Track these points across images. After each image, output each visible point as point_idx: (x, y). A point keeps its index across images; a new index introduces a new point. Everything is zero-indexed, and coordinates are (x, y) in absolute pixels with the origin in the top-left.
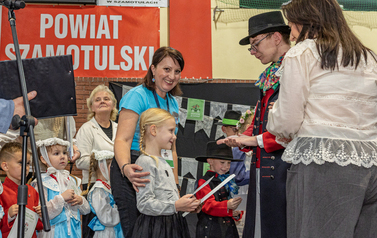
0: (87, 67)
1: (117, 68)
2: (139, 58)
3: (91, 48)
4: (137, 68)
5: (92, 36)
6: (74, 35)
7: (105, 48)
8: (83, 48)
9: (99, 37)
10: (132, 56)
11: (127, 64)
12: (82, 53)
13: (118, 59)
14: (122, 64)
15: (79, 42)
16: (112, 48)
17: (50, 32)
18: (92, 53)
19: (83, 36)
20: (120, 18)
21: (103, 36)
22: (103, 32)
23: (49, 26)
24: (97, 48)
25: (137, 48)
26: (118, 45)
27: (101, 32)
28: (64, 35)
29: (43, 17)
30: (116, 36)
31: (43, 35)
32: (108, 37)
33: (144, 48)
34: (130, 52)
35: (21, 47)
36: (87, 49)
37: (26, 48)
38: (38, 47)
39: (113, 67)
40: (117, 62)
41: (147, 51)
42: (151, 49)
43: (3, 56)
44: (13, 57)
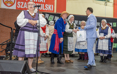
1: (44, 9)
2: (50, 8)
4: (49, 10)
6: (34, 1)
9: (40, 2)
10: (48, 7)
11: (47, 9)
13: (45, 7)
16: (43, 5)
19: (37, 1)
26: (45, 4)
27: (41, 0)
30: (44, 2)
32: (42, 2)
33: (51, 5)
34: (48, 6)
35: (21, 3)
37: (23, 3)
38: (25, 3)
39: (43, 9)
40: (44, 8)
41: (51, 6)
42: (53, 5)
43: (17, 5)
44: (20, 5)
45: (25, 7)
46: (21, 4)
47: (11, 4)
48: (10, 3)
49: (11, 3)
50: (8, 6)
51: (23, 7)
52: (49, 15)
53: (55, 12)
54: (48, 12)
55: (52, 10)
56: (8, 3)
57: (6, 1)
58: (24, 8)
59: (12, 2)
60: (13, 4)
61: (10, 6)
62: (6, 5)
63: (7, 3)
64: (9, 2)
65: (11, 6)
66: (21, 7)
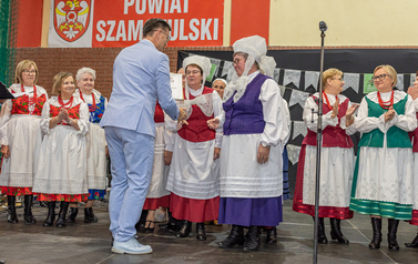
1: (186, 38)
2: (205, 29)
4: (203, 38)
5: (166, 11)
6: (151, 12)
7: (176, 21)
9: (172, 11)
10: (199, 27)
11: (194, 35)
13: (187, 31)
14: (191, 34)
15: (155, 16)
16: (182, 21)
17: (132, 9)
19: (158, 11)
21: (175, 10)
22: (176, 7)
23: (131, 4)
25: (203, 20)
26: (187, 18)
27: (173, 7)
28: (143, 11)
30: (186, 11)
31: (126, 12)
32: (179, 11)
33: (210, 20)
34: (198, 24)
35: (109, 23)
37: (112, 23)
38: (122, 23)
39: (183, 38)
40: (186, 34)
41: (212, 23)
42: (216, 20)
43: (95, 32)
44: (103, 32)
45: (121, 38)
46: (107, 29)
47: (77, 32)
48: (74, 30)
49: (78, 29)
50: (68, 40)
51: (113, 39)
53: (226, 43)
54: (201, 48)
55: (216, 38)
56: (68, 30)
57: (63, 24)
58: (118, 39)
59: (79, 24)
60: (84, 30)
61: (74, 40)
63: (64, 30)
64: (71, 27)
65: (78, 36)
66: (109, 39)
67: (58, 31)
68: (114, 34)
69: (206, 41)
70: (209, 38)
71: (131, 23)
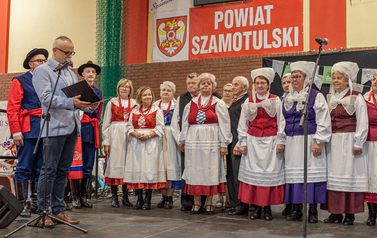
0: (247, 48)
1: (269, 46)
2: (287, 37)
3: (250, 33)
4: (285, 45)
5: (251, 24)
6: (238, 25)
7: (260, 32)
8: (245, 33)
9: (256, 24)
10: (281, 36)
11: (277, 43)
12: (244, 38)
13: (271, 40)
14: (274, 43)
15: (242, 29)
16: (266, 31)
17: (221, 24)
18: (251, 37)
19: (244, 25)
20: (272, 7)
21: (259, 22)
22: (259, 20)
23: (221, 20)
24: (255, 32)
25: (285, 29)
26: (270, 28)
27: (257, 20)
28: (231, 26)
29: (217, 13)
30: (269, 22)
31: (216, 28)
32: (263, 23)
33: (291, 29)
35: (202, 38)
36: (247, 34)
37: (205, 38)
38: (213, 37)
39: (267, 46)
40: (269, 42)
41: (293, 30)
42: (296, 29)
43: (191, 46)
44: (197, 46)
45: (213, 50)
46: (200, 43)
47: (176, 48)
48: (173, 46)
49: (177, 46)
50: (169, 55)
51: (206, 52)
52: (283, 62)
53: (306, 49)
54: (283, 54)
55: (296, 44)
56: (169, 47)
57: (164, 42)
58: (210, 51)
59: (178, 41)
60: (182, 46)
61: (173, 54)
62: (165, 53)
63: (166, 47)
64: (171, 44)
65: (177, 52)
66: (203, 52)
67: (160, 48)
68: (207, 47)
69: (288, 47)
70: (291, 45)
71: (221, 36)
